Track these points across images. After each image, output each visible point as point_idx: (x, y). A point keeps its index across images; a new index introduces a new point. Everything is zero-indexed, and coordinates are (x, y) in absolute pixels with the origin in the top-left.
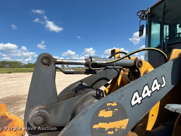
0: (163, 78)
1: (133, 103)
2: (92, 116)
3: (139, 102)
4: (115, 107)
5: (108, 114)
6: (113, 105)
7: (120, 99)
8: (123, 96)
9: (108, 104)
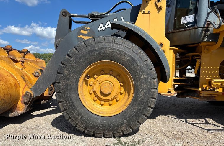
0: (122, 18)
1: (99, 29)
2: (77, 32)
3: (103, 30)
4: (88, 30)
5: (86, 32)
6: (87, 28)
7: (92, 26)
8: (93, 25)
9: (85, 28)
